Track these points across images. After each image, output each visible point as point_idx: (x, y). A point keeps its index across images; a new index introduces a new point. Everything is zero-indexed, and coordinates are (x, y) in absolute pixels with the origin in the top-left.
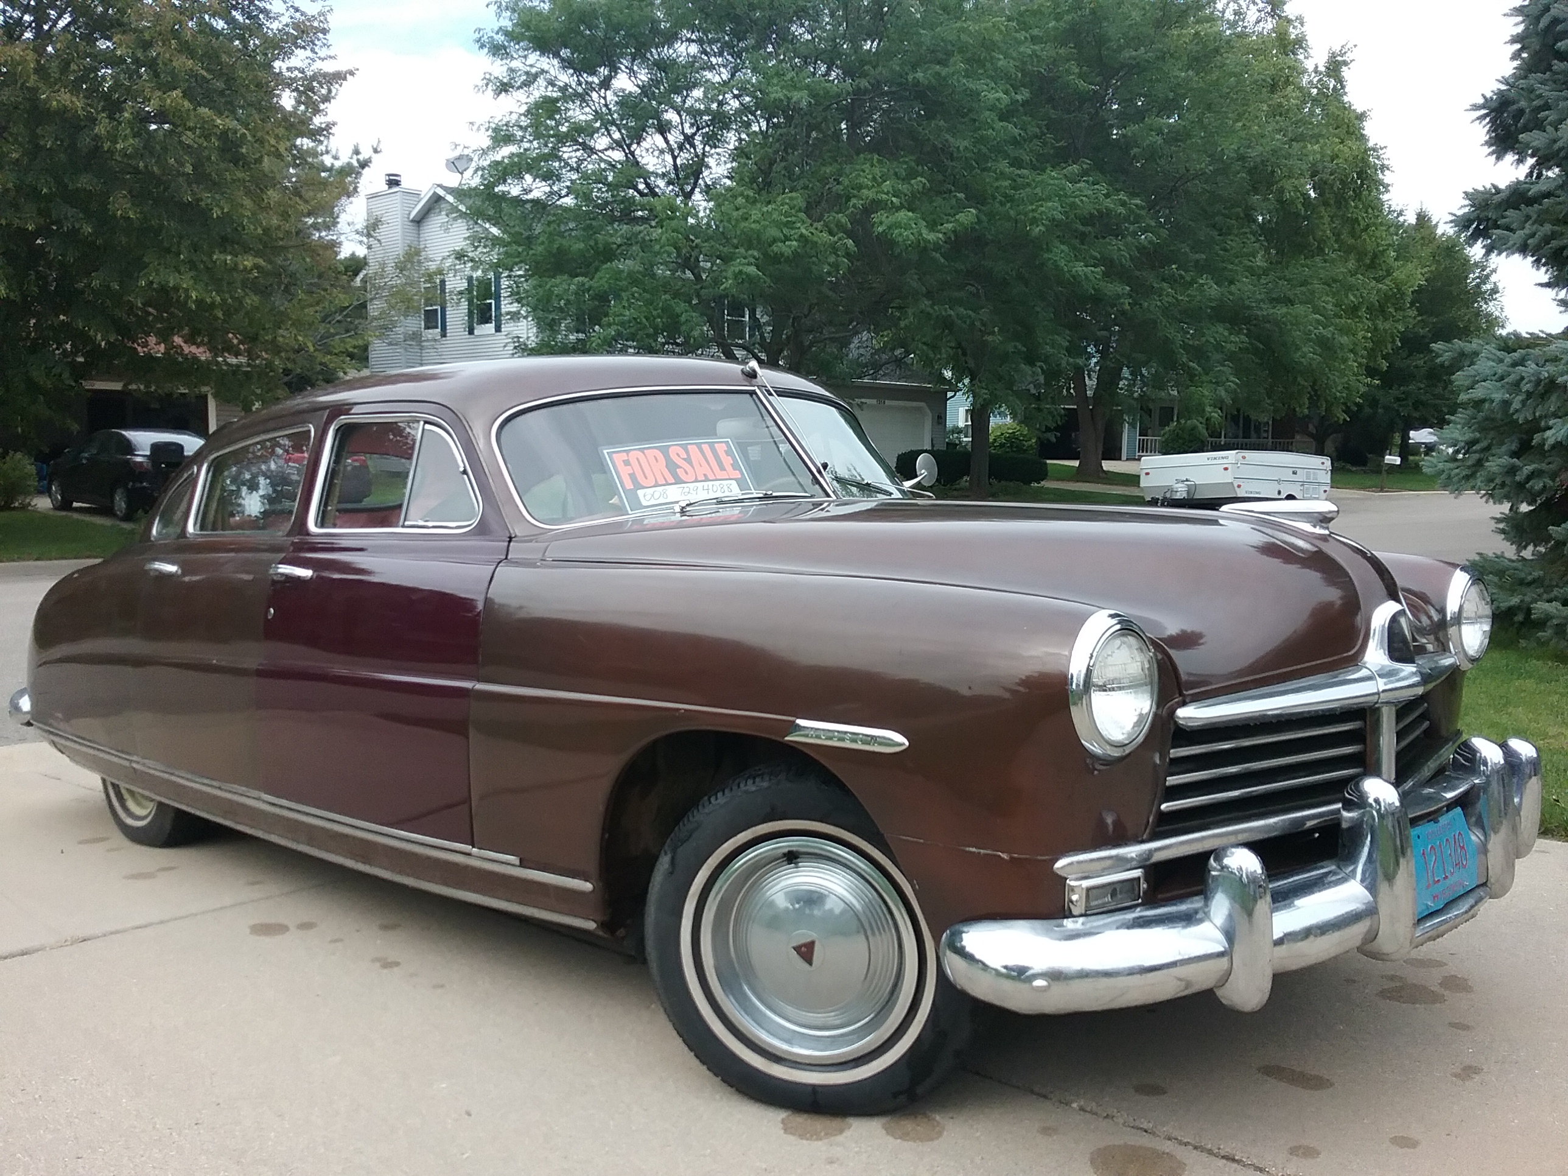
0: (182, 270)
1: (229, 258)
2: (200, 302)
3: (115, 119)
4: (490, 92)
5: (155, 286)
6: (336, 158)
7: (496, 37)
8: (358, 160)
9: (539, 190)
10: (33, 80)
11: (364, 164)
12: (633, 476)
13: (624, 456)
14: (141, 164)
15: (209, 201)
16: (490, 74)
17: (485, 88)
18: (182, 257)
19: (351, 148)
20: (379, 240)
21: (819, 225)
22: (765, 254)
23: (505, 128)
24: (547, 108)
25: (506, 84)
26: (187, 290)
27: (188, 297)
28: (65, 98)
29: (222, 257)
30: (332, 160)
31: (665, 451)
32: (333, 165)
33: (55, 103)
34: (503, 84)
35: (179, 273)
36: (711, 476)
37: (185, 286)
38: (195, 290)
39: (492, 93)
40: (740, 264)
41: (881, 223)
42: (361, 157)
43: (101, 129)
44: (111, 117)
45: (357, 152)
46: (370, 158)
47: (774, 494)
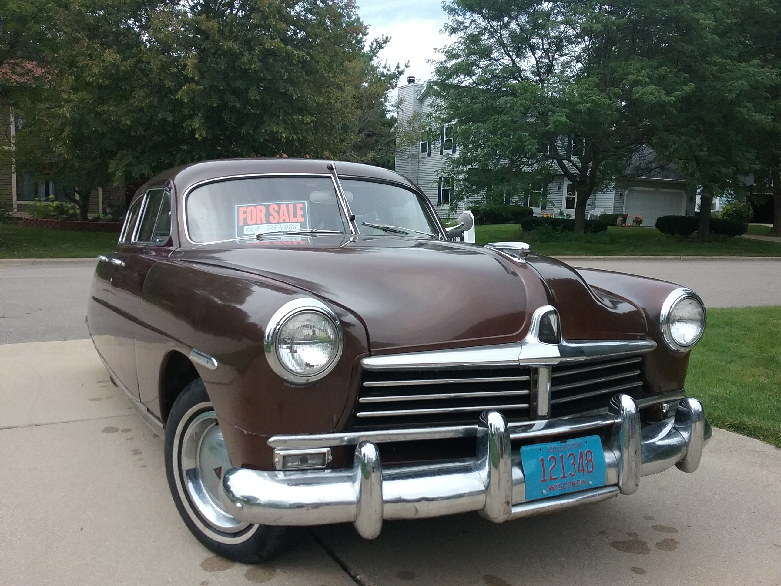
0: (280, 124)
1: (300, 117)
2: (287, 138)
3: (251, 54)
4: (447, 33)
5: (268, 132)
6: (389, 70)
7: (451, 5)
8: (398, 71)
9: (467, 81)
10: (217, 36)
11: (401, 73)
12: (245, 219)
13: (245, 209)
14: (262, 75)
15: (292, 91)
16: (448, 24)
17: (445, 31)
18: (281, 118)
19: (396, 65)
20: (402, 110)
21: (603, 95)
22: (572, 110)
23: (451, 51)
24: (473, 39)
25: (455, 29)
26: (281, 133)
27: (282, 136)
28: (230, 44)
29: (297, 117)
30: (387, 72)
31: (267, 207)
32: (387, 73)
33: (225, 47)
34: (453, 29)
35: (279, 125)
36: (287, 221)
37: (280, 131)
38: (285, 133)
39: (448, 33)
40: (558, 116)
41: (638, 92)
42: (400, 70)
43: (245, 59)
44: (250, 53)
45: (398, 67)
46: (404, 70)
47: (317, 231)
